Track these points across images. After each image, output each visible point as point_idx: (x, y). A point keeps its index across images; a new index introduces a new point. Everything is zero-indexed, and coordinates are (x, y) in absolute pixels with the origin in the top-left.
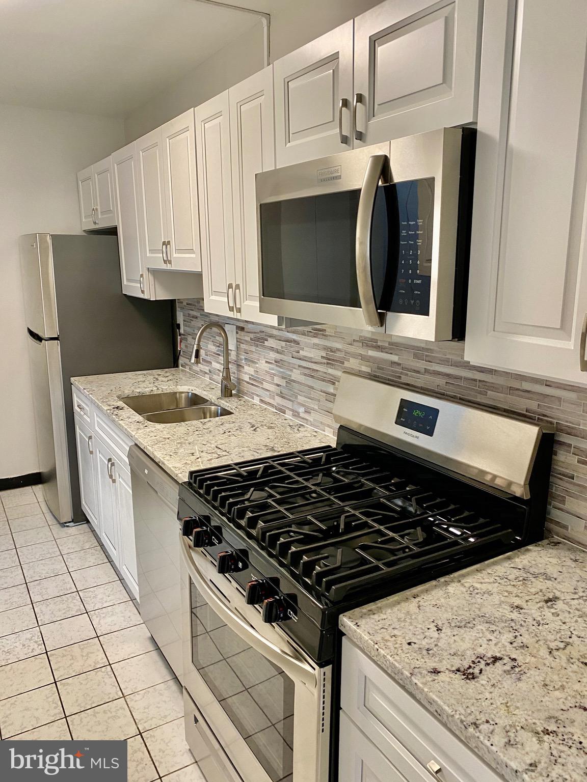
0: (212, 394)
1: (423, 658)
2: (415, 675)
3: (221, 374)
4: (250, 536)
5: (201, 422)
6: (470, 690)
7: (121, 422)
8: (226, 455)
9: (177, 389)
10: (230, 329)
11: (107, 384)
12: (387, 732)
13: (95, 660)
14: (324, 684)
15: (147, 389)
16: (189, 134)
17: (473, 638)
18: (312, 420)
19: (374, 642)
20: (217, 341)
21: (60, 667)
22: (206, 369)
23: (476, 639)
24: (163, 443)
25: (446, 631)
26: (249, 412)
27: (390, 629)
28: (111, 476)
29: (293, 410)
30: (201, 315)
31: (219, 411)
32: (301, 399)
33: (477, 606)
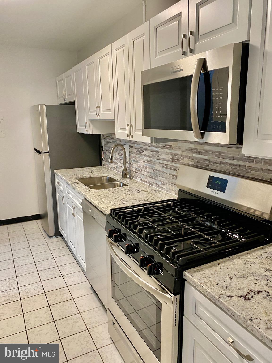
0: (118, 177)
1: (224, 290)
2: (221, 298)
3: (122, 168)
4: (140, 237)
5: (114, 189)
6: (248, 305)
7: (78, 189)
8: (126, 203)
9: (102, 175)
10: (127, 147)
11: (71, 173)
12: (206, 325)
13: (67, 296)
14: (176, 304)
15: (89, 175)
16: (109, 56)
17: (248, 283)
18: (165, 188)
19: (200, 283)
20: (120, 153)
21: (51, 299)
22: (115, 166)
23: (249, 283)
24: (98, 198)
25: (234, 279)
26: (136, 185)
27: (208, 278)
28: (73, 214)
29: (156, 184)
30: (113, 141)
31: (122, 185)
32: (160, 178)
33: (248, 269)
